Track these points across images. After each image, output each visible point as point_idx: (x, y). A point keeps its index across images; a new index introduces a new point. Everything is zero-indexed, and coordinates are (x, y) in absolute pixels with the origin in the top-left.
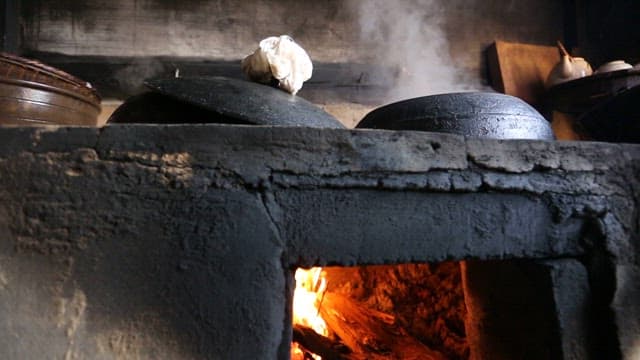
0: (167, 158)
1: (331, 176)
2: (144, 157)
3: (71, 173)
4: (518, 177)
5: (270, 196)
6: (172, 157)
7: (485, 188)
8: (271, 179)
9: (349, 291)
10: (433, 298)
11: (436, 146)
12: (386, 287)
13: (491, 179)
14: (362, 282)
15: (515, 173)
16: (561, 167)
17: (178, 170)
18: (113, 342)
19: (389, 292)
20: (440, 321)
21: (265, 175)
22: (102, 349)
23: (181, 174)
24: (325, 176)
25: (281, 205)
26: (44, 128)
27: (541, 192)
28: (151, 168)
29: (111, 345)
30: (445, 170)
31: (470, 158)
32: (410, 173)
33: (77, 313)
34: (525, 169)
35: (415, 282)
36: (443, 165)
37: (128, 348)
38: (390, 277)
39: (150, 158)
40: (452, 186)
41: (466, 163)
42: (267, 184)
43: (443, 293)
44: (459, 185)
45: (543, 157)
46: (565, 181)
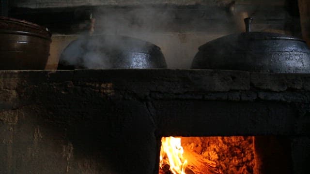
0: (103, 85)
1: (179, 94)
2: (93, 85)
3: (63, 92)
4: (277, 94)
5: (150, 103)
6: (105, 85)
7: (258, 100)
8: (150, 95)
9: (192, 148)
10: (243, 154)
11: (233, 78)
12: (215, 147)
13: (262, 96)
14: (201, 143)
15: (276, 92)
16: (303, 89)
17: (108, 91)
18: (85, 164)
19: (217, 150)
20: (244, 167)
21: (148, 94)
22: (80, 166)
23: (110, 93)
24: (176, 94)
25: (155, 108)
26: (50, 71)
27: (290, 102)
28: (96, 90)
29: (84, 165)
30: (238, 91)
31: (251, 84)
32: (218, 92)
33: (70, 151)
34: (282, 90)
35: (233, 144)
36: (236, 88)
37: (90, 167)
38: (219, 141)
39: (95, 85)
40: (241, 99)
41: (249, 87)
42: (149, 98)
43: (249, 152)
44: (244, 98)
45: (293, 83)
46: (304, 97)
